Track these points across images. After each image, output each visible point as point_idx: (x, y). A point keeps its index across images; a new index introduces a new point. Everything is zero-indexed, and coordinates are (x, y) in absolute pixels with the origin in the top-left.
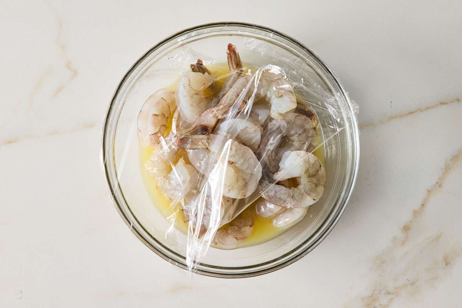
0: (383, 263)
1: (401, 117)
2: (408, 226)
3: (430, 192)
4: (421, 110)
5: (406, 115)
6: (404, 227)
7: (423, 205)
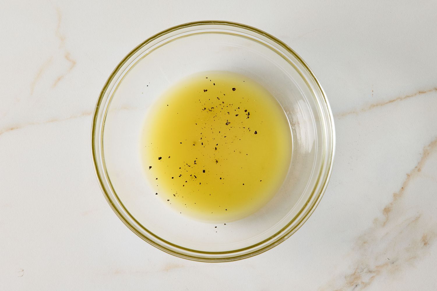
0: (365, 243)
1: (382, 105)
2: (388, 208)
3: (409, 176)
4: (401, 99)
5: (387, 103)
6: (385, 209)
7: (402, 188)
